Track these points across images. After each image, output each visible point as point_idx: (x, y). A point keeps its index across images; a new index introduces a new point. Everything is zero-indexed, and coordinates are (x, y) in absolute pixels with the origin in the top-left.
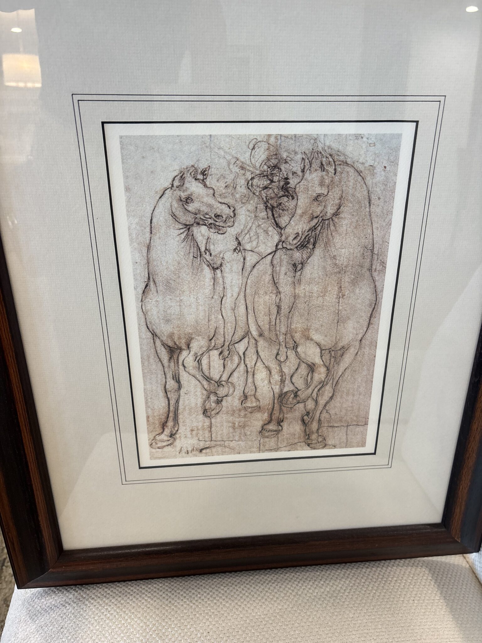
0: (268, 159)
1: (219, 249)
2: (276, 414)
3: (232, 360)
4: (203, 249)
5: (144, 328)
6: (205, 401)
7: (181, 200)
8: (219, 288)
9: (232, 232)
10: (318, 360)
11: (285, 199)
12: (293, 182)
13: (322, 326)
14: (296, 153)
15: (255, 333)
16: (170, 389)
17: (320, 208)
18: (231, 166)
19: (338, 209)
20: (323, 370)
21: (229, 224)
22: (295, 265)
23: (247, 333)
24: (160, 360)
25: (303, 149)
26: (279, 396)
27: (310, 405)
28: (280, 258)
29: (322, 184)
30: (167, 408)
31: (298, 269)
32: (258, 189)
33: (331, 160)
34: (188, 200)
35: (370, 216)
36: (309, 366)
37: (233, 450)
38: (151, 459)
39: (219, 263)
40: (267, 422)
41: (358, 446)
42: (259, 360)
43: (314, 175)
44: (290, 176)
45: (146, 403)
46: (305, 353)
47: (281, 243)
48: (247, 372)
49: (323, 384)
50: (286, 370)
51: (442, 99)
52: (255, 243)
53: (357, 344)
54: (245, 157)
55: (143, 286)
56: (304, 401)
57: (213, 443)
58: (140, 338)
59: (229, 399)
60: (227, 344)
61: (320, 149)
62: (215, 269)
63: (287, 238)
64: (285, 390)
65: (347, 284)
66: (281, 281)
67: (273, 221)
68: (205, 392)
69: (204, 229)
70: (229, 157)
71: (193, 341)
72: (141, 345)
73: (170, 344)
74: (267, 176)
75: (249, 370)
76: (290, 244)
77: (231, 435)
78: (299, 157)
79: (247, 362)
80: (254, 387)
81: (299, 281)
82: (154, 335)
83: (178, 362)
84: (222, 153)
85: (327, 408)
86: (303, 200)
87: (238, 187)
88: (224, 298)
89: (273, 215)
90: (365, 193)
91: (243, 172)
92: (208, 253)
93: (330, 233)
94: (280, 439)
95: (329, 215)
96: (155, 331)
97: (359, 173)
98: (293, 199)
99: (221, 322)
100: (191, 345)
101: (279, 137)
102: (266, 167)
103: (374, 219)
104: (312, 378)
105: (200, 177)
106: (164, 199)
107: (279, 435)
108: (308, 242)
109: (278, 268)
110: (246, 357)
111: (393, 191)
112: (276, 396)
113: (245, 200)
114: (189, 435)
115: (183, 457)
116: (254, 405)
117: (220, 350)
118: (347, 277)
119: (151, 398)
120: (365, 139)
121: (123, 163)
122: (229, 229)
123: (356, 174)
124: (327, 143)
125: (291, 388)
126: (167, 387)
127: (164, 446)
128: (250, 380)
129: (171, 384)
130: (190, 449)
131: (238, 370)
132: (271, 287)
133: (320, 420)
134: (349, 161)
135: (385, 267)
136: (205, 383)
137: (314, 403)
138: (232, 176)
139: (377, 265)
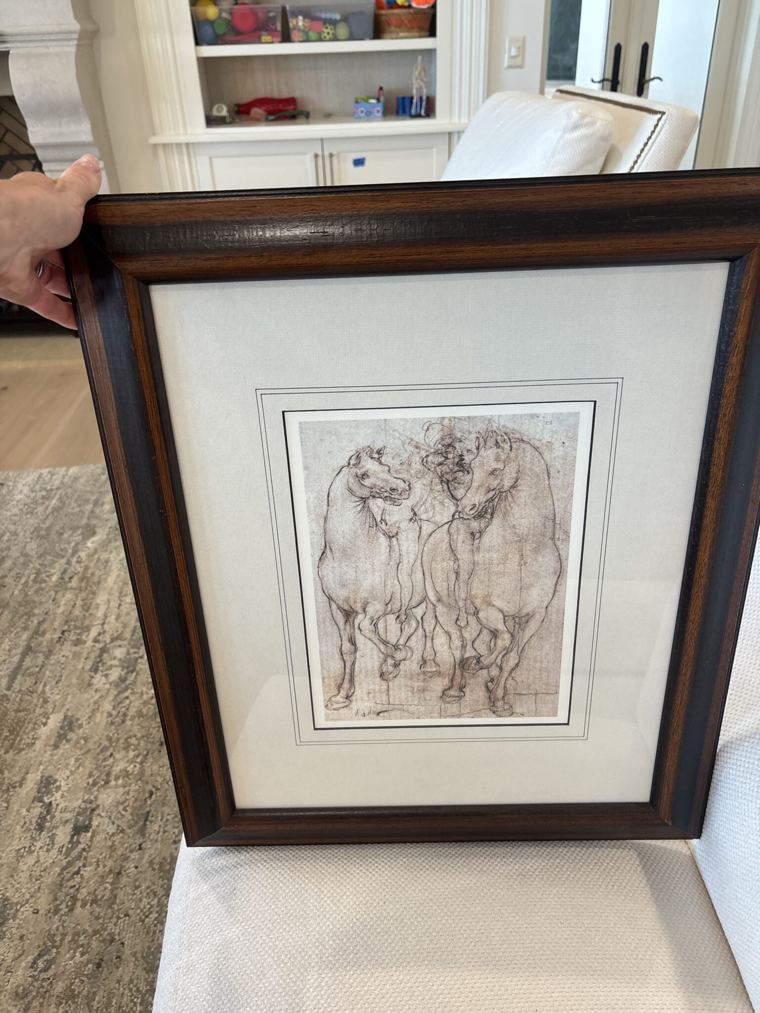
0: (442, 439)
1: (394, 519)
2: (458, 678)
3: (409, 624)
4: (379, 519)
5: (320, 592)
6: (382, 665)
7: (357, 476)
8: (395, 555)
9: (407, 503)
10: (501, 626)
11: (461, 474)
12: (467, 458)
13: (504, 592)
14: (470, 433)
15: (432, 597)
16: (346, 652)
17: (497, 482)
18: (406, 446)
19: (516, 482)
20: (507, 636)
21: (404, 497)
22: (472, 534)
23: (425, 599)
24: (336, 623)
25: (477, 429)
26: (461, 662)
27: (495, 672)
28: (457, 527)
29: (497, 459)
30: (343, 670)
31: (476, 537)
32: (433, 466)
33: (506, 437)
34: (365, 476)
35: (550, 488)
36: (491, 631)
37: (412, 715)
38: (326, 720)
39: (395, 531)
40: (447, 687)
41: (549, 715)
42: (438, 624)
43: (489, 452)
44: (465, 453)
45: (322, 665)
46: (487, 619)
47: (457, 513)
48: (426, 636)
49: (507, 651)
50: (467, 635)
51: (620, 381)
52: (431, 514)
53: (543, 611)
54: (420, 438)
55: (321, 553)
56: (488, 667)
57: (391, 707)
58: (316, 601)
59: (407, 662)
60: (404, 608)
61: (495, 428)
62: (390, 537)
63: (463, 509)
64: (467, 656)
65: (528, 552)
66: (459, 548)
67: (449, 493)
68: (382, 656)
69: (379, 501)
70: (403, 438)
71: (368, 605)
72: (317, 608)
73: (346, 608)
74: (442, 454)
75: (428, 634)
76: (467, 514)
77: (410, 699)
78: (474, 436)
79: (426, 626)
80: (433, 652)
81: (478, 549)
82: (330, 599)
83: (354, 626)
84: (397, 434)
85: (513, 675)
86: (478, 475)
87: (413, 464)
88: (401, 565)
89: (449, 488)
90: (544, 467)
91: (418, 450)
92: (383, 523)
93: (508, 504)
94: (462, 705)
95: (506, 488)
96: (331, 595)
97: (536, 449)
98: (468, 473)
99: (398, 587)
100: (367, 610)
101: (453, 419)
102: (440, 446)
103: (554, 490)
104: (495, 644)
105: (376, 456)
106: (340, 476)
107: (462, 701)
108: (486, 512)
109: (455, 537)
110: (425, 622)
111: (573, 465)
112: (457, 661)
113: (420, 475)
114: (365, 697)
115: (359, 719)
116: (434, 669)
117: (397, 614)
118: (528, 545)
119: (327, 660)
120: (541, 418)
121: (302, 445)
122: (404, 501)
123: (533, 450)
124: (502, 423)
125: (474, 653)
126: (343, 649)
127: (340, 708)
128: (429, 644)
129: (347, 646)
130: (366, 712)
131: (416, 634)
132: (448, 554)
133: (505, 687)
134: (525, 438)
135: (569, 537)
136: (382, 646)
137: (498, 670)
138: (407, 455)
139: (559, 534)
